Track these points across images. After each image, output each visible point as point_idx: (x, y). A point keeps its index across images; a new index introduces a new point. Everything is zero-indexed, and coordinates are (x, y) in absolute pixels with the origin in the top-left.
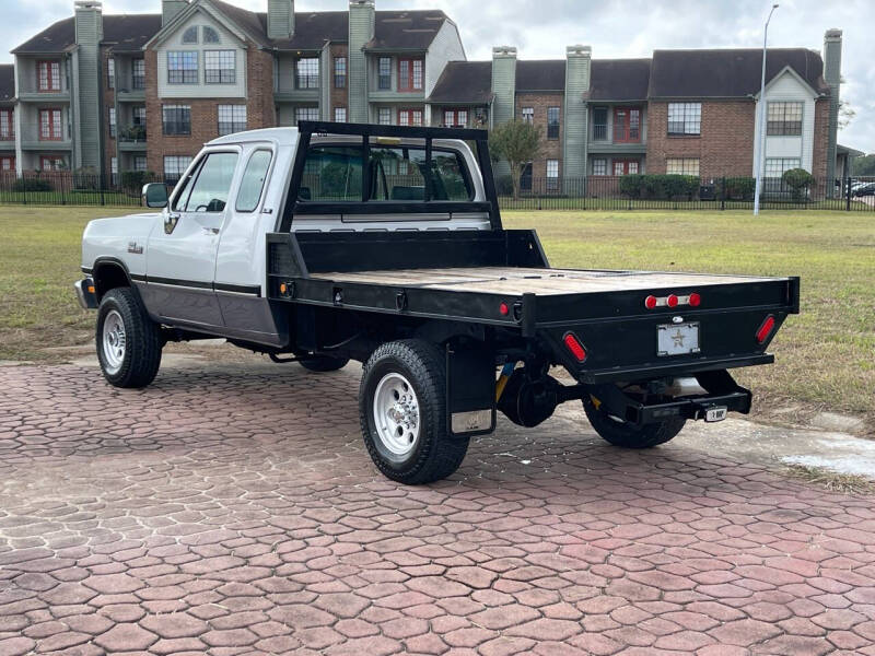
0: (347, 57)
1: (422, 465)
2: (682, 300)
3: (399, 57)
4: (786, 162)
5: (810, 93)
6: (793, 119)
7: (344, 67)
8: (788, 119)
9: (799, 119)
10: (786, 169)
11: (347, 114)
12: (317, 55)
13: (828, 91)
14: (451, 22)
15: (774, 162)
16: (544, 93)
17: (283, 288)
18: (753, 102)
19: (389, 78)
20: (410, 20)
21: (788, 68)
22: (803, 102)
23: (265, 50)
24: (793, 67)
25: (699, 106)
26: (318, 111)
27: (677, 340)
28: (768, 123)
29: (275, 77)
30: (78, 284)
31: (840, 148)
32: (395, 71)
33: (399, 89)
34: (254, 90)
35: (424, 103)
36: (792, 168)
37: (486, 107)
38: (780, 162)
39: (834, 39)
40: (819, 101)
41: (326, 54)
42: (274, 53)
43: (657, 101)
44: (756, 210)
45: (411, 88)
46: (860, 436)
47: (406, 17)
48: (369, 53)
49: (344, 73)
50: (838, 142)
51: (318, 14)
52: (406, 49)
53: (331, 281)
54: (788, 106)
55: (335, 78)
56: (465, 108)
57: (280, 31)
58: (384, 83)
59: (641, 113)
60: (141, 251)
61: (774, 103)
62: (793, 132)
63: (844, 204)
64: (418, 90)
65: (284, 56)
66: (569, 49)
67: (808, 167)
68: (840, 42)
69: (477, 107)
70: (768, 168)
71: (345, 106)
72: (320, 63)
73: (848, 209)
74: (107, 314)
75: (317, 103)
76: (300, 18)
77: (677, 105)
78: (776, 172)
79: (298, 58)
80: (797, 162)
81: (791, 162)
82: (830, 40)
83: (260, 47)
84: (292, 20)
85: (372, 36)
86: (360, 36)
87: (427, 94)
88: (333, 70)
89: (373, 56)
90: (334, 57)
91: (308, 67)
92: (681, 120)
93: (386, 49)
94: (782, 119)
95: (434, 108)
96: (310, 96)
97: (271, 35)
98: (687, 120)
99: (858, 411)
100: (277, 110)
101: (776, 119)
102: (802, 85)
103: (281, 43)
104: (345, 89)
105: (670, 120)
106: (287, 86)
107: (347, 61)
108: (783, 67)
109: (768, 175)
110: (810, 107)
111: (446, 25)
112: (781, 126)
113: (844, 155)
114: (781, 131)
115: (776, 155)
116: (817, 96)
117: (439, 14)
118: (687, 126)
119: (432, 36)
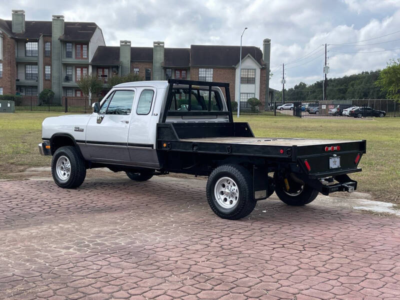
0: (51, 42)
1: (240, 212)
2: (335, 148)
3: (76, 43)
4: (248, 95)
5: (258, 66)
6: (251, 77)
7: (50, 47)
8: (249, 76)
9: (254, 77)
10: (249, 98)
11: (51, 68)
12: (37, 41)
13: (265, 65)
14: (99, 28)
15: (244, 95)
16: (143, 62)
17: (165, 145)
18: (235, 69)
19: (71, 52)
20: (80, 27)
21: (249, 54)
22: (255, 70)
23: (12, 38)
24: (251, 54)
25: (212, 70)
26: (37, 66)
27: (335, 163)
28: (241, 78)
29: (16, 51)
30: (41, 145)
31: (270, 89)
32: (74, 49)
33: (76, 58)
34: (6, 56)
35: (88, 65)
36: (251, 97)
37: (117, 67)
38: (246, 95)
39: (267, 43)
40: (262, 69)
41: (41, 41)
42: (15, 39)
43: (194, 67)
44: (238, 115)
45: (82, 58)
46: (371, 200)
47: (78, 25)
48: (61, 41)
49: (50, 49)
50: (270, 87)
51: (36, 22)
52: (80, 40)
53: (192, 142)
54: (249, 71)
55: (45, 52)
56: (108, 67)
57: (18, 29)
58: (69, 55)
59: (186, 72)
60: (82, 131)
61: (243, 69)
62: (251, 82)
63: (273, 113)
64: (85, 59)
65: (20, 41)
66: (155, 43)
67: (258, 97)
68: (270, 44)
69: (113, 67)
70: (241, 97)
71: (50, 65)
72: (38, 45)
73: (275, 115)
74: (59, 157)
75: (37, 63)
76: (28, 23)
77: (202, 70)
78: (245, 99)
79: (27, 42)
80: (253, 95)
81: (251, 95)
82: (266, 43)
83: (9, 36)
84: (24, 25)
85: (63, 33)
86: (57, 33)
87: (90, 60)
88: (44, 48)
89: (64, 42)
90: (45, 42)
91: (32, 46)
92: (205, 76)
93: (70, 39)
94: (247, 76)
95: (93, 67)
96: (34, 60)
97: (13, 31)
98: (207, 76)
99: (368, 191)
100: (17, 66)
101: (244, 76)
102: (254, 62)
103: (18, 35)
104: (50, 57)
105: (200, 75)
106: (22, 55)
107: (51, 44)
108: (247, 54)
109: (241, 100)
110: (258, 72)
111: (97, 29)
112: (246, 79)
113: (272, 92)
114: (246, 82)
115: (244, 92)
116: (261, 67)
117: (94, 24)
118: (207, 79)
119: (92, 34)
